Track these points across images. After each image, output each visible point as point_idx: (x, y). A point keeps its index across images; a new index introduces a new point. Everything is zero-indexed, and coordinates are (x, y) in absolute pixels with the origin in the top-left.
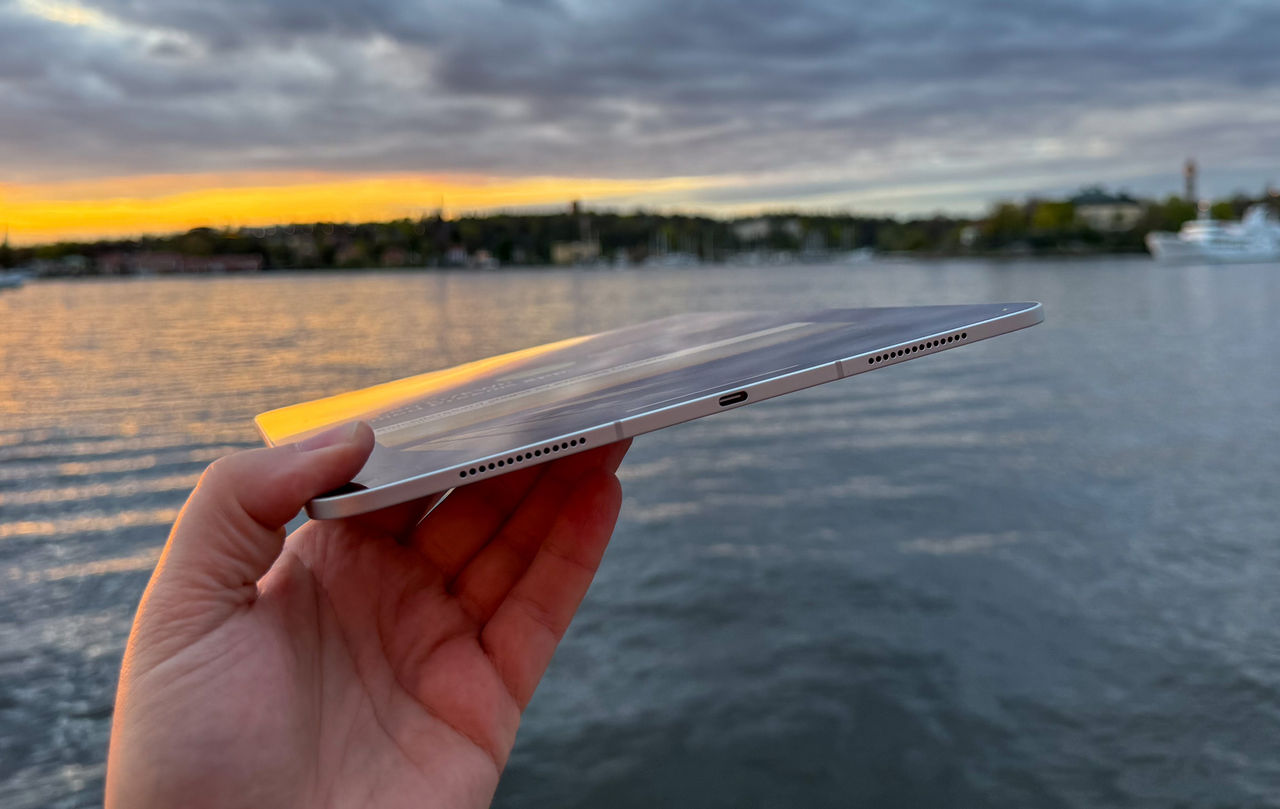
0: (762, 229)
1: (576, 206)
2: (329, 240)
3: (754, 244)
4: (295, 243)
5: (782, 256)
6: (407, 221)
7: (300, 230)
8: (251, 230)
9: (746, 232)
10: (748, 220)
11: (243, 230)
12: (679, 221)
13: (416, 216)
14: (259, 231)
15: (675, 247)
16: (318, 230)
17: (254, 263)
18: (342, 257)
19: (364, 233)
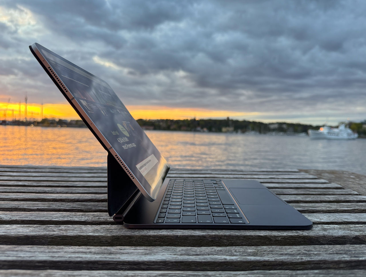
0: (276, 126)
1: (228, 118)
2: (169, 123)
3: (274, 130)
4: (161, 124)
5: (281, 133)
6: (187, 120)
7: (162, 121)
8: (152, 120)
9: (272, 127)
10: (273, 124)
11: (149, 120)
12: (254, 123)
13: (189, 119)
14: (153, 120)
15: (253, 129)
16: (167, 121)
17: (152, 128)
18: (172, 127)
19: (178, 122)
